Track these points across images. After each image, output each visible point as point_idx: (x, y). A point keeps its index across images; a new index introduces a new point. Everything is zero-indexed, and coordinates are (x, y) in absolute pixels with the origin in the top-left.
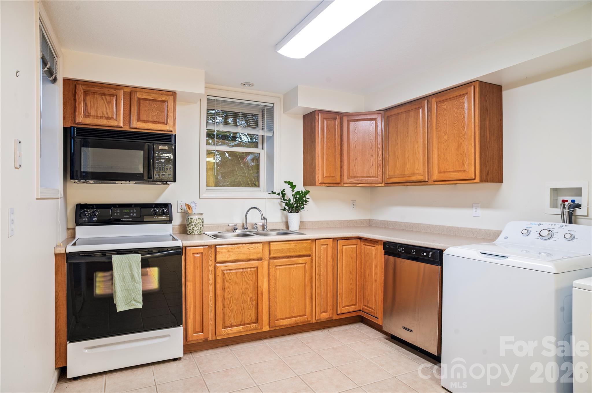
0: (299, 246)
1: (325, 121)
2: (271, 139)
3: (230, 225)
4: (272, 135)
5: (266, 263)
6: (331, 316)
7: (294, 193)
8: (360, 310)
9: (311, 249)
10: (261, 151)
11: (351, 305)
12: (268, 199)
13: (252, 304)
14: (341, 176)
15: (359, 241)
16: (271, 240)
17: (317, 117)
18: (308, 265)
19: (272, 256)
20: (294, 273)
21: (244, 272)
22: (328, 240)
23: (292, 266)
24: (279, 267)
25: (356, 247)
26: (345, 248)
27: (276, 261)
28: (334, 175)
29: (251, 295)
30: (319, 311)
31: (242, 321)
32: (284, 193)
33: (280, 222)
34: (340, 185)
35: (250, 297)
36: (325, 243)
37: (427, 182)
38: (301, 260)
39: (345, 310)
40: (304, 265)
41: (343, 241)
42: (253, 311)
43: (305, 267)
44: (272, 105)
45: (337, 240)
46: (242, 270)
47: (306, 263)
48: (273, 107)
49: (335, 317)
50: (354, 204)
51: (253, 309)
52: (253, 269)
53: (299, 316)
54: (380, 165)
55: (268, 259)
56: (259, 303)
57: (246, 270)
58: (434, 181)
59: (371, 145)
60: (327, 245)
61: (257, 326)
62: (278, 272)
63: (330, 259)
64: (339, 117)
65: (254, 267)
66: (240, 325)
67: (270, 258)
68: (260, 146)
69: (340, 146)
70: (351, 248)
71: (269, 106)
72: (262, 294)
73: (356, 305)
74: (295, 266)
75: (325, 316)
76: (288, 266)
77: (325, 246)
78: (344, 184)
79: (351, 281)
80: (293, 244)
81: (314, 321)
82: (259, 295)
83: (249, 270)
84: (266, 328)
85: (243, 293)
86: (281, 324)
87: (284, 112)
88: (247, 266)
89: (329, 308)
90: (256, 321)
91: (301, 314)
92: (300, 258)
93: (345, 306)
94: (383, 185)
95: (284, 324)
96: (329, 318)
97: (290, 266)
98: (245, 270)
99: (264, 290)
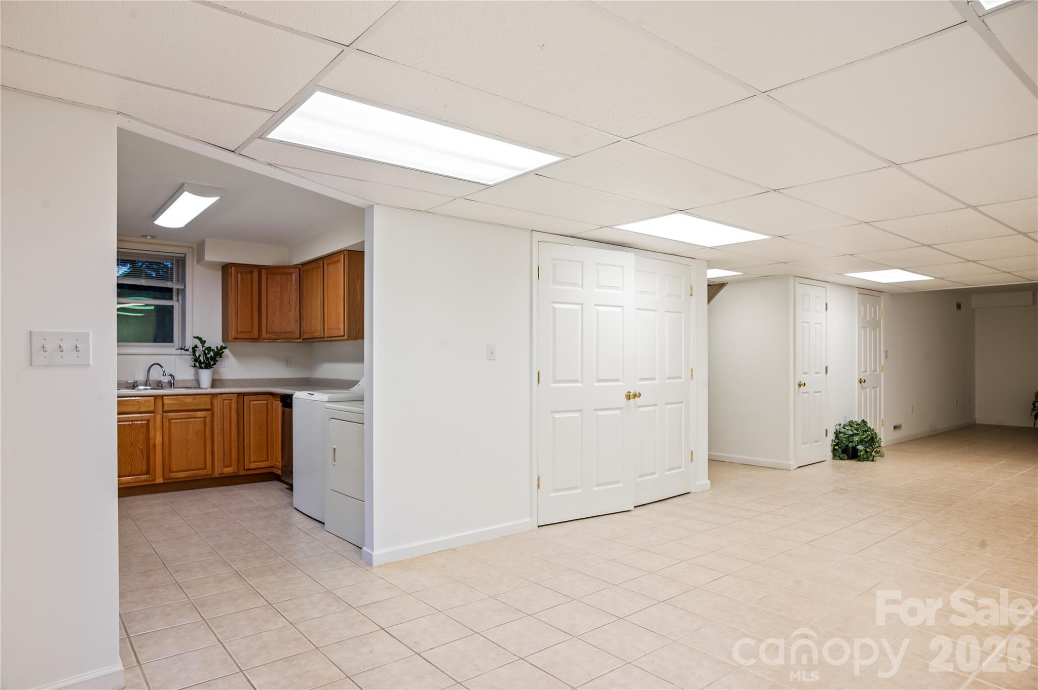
0: (197, 401)
1: (239, 274)
2: (182, 292)
3: (129, 382)
4: (183, 287)
5: (159, 417)
6: (236, 470)
7: (204, 348)
8: (273, 467)
9: (212, 404)
10: (175, 303)
11: (261, 461)
12: (177, 355)
13: (143, 456)
14: (260, 331)
15: (270, 396)
16: (163, 394)
17: (230, 271)
18: (208, 420)
19: (166, 409)
20: (191, 427)
21: (134, 424)
22: (231, 395)
23: (190, 420)
24: (174, 421)
25: (267, 403)
26: (253, 404)
27: (170, 414)
28: (250, 330)
29: (141, 447)
30: (222, 466)
31: (131, 472)
32: (196, 349)
33: (192, 380)
34: (258, 341)
35: (140, 448)
36: (228, 398)
37: (323, 337)
38: (199, 414)
39: (253, 466)
40: (203, 419)
41: (251, 396)
42: (144, 463)
43: (205, 421)
44: (184, 256)
45: (244, 396)
46: (130, 423)
47: (205, 417)
48: (185, 257)
49: (242, 472)
50: (288, 362)
51: (144, 460)
52: (144, 422)
53: (198, 469)
54: (297, 320)
55: (161, 412)
56: (151, 455)
57: (136, 422)
58: (327, 337)
59: (288, 299)
60: (231, 400)
61: (148, 478)
62: (173, 425)
63: (234, 414)
64: (257, 270)
65: (145, 420)
66: (129, 476)
67: (164, 412)
68: (175, 298)
69: (258, 300)
70: (261, 403)
71: (180, 257)
72: (154, 446)
73: (267, 461)
74: (193, 420)
75: (229, 470)
76: (184, 420)
77: (229, 401)
78: (263, 339)
79: (261, 437)
80: (191, 398)
81: (217, 475)
82: (151, 447)
83: (139, 422)
84: (160, 480)
85: (132, 445)
86: (177, 476)
87: (197, 263)
88: (137, 419)
89: (234, 462)
90: (148, 473)
91: (200, 467)
92: (199, 413)
93: (253, 462)
94: (301, 340)
95: (179, 476)
96: (234, 473)
97: (187, 420)
98: (134, 422)
99: (157, 443)
